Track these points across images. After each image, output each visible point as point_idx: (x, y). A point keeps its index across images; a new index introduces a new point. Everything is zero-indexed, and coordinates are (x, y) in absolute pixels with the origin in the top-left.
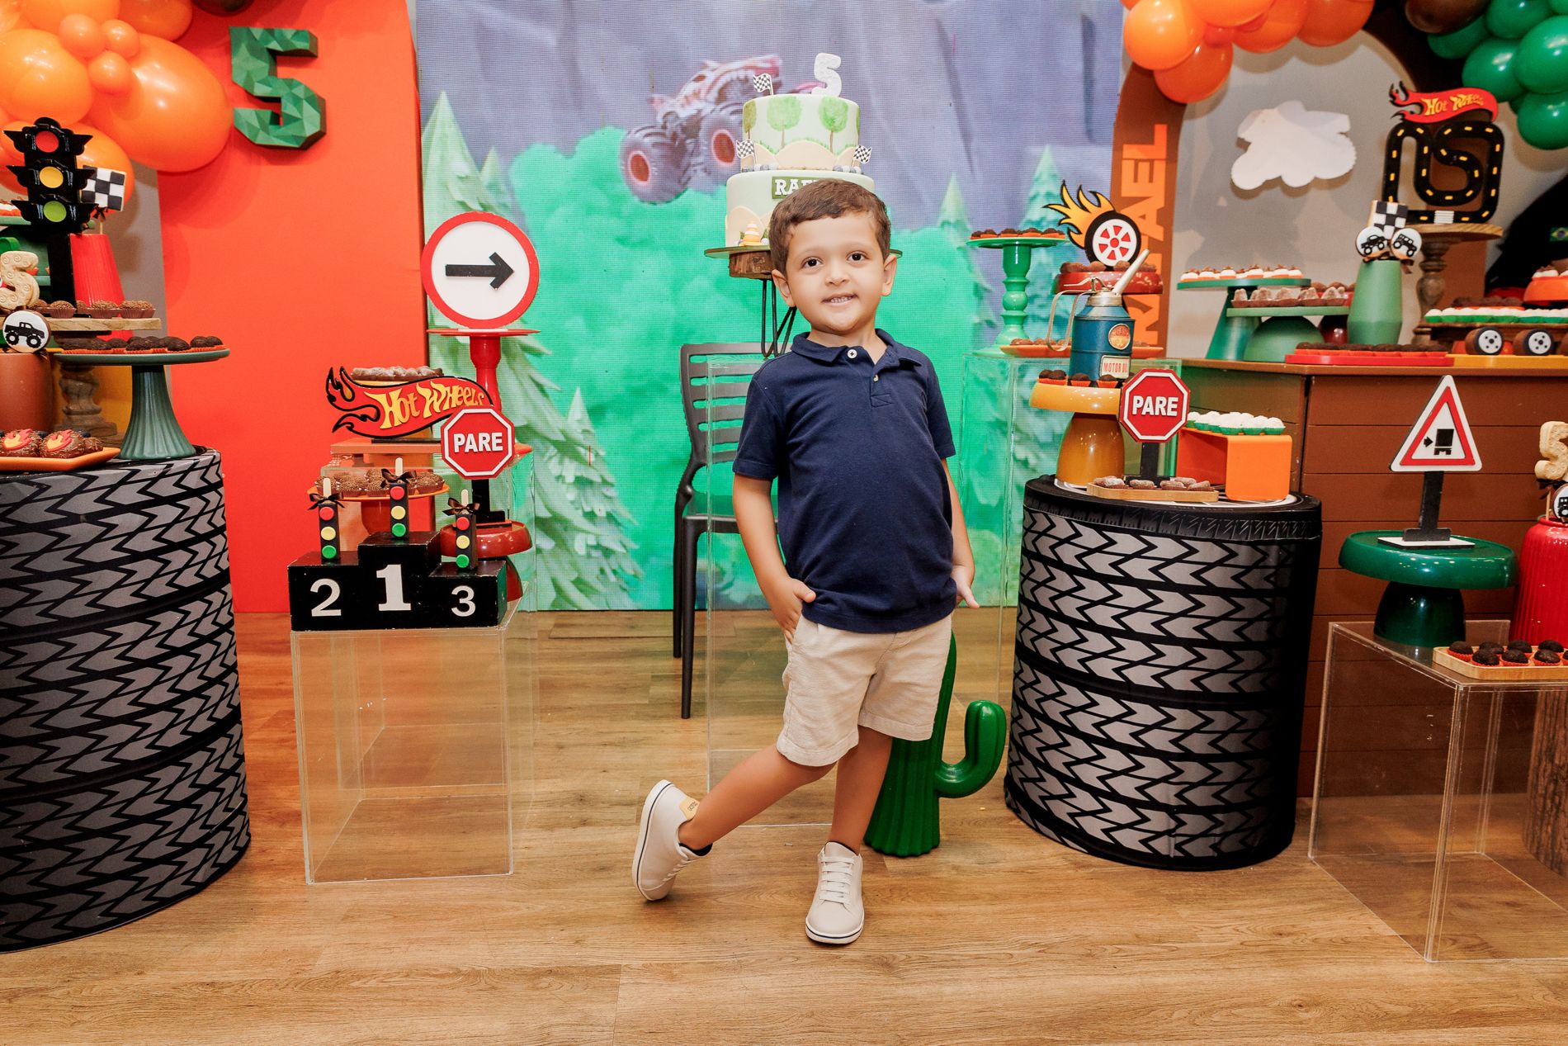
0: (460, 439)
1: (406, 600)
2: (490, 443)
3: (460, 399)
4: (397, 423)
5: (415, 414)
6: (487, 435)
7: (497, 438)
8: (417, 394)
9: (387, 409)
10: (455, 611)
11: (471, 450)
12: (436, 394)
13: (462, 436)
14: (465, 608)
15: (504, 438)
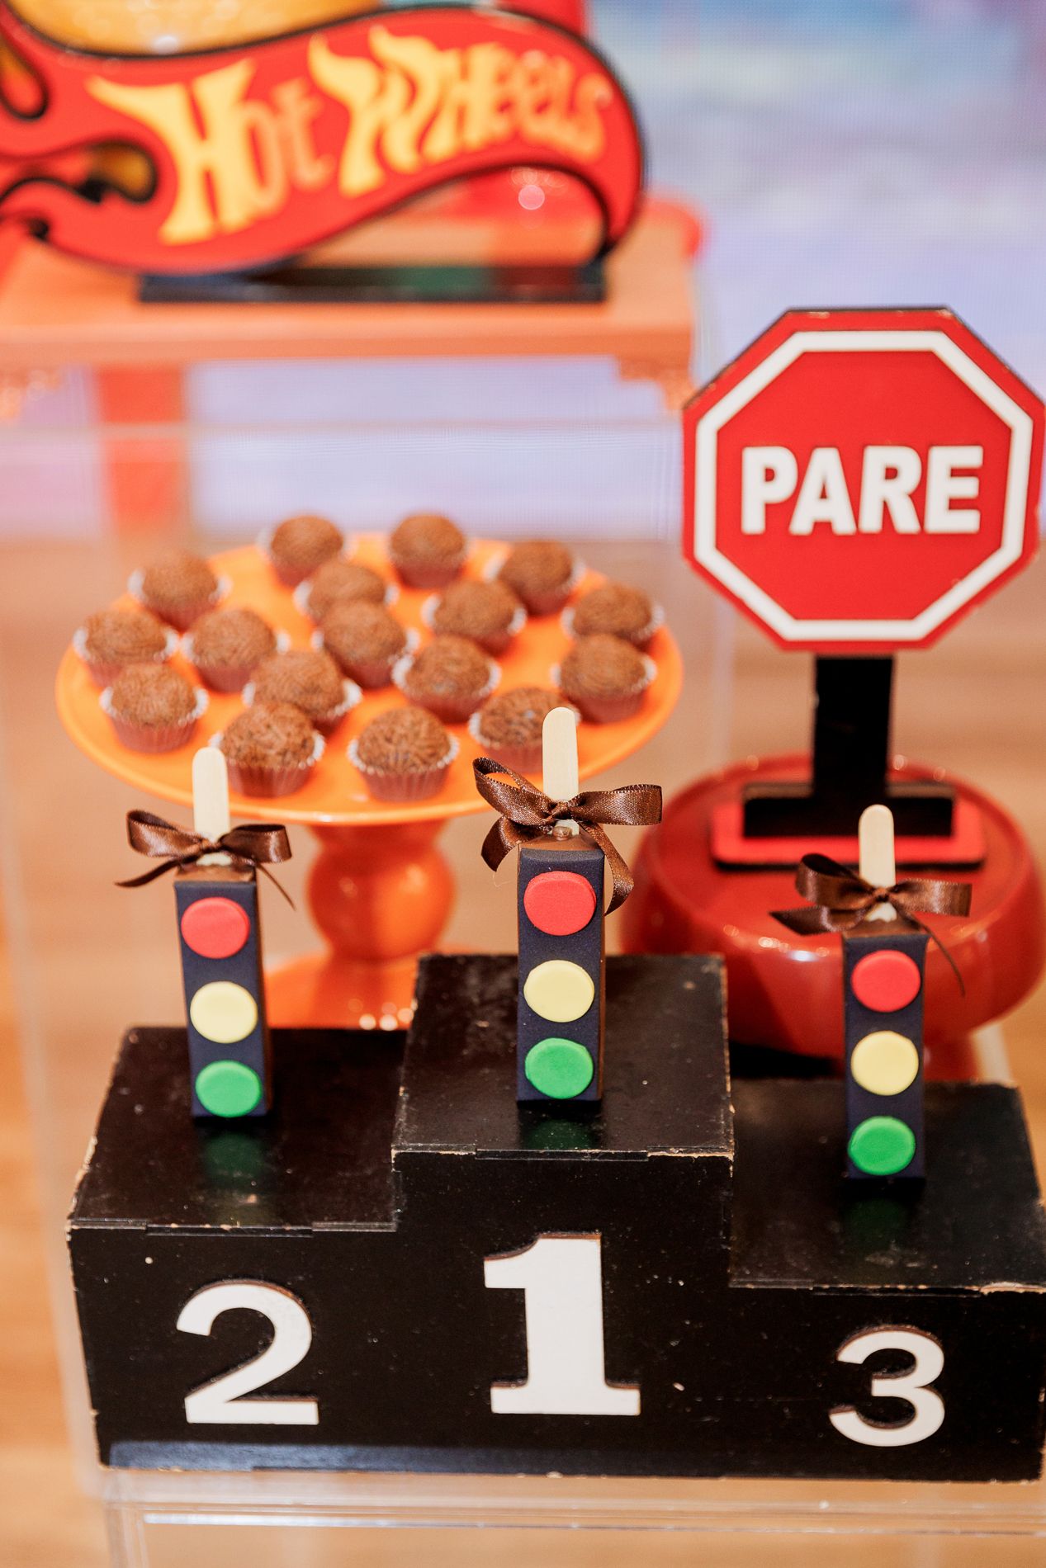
0: (770, 475)
1: (615, 1374)
2: (918, 497)
3: (505, 107)
4: (235, 214)
5: (311, 173)
6: (905, 459)
7: (956, 473)
8: (314, 90)
9: (188, 155)
10: (849, 1424)
11: (823, 528)
12: (397, 89)
13: (782, 459)
14: (898, 1412)
15: (993, 476)
